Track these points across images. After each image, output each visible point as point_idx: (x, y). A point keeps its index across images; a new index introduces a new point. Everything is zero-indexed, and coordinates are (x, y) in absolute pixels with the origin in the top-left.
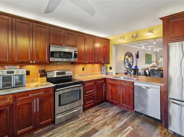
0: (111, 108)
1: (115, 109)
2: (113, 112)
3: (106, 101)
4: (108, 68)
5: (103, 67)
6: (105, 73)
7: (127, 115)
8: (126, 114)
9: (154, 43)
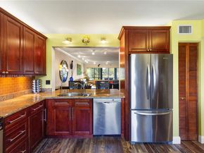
0: (59, 147)
1: (65, 144)
2: (66, 150)
3: (46, 136)
4: (44, 82)
5: (34, 81)
6: (38, 91)
7: (86, 145)
8: (84, 145)
9: (93, 54)
